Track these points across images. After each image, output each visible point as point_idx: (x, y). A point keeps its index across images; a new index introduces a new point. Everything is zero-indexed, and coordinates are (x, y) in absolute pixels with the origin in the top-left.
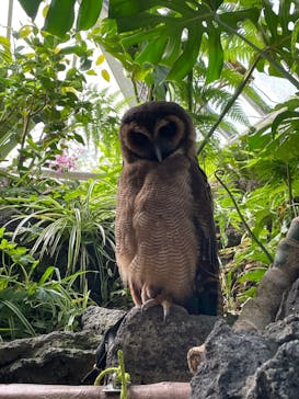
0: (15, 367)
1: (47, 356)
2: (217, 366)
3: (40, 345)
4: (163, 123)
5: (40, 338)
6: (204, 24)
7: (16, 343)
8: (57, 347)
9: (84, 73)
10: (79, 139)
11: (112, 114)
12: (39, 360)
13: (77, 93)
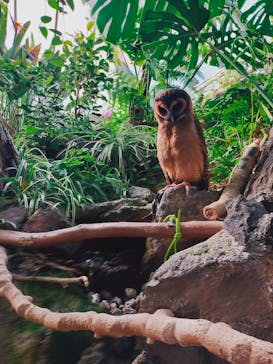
0: (107, 214)
1: (123, 210)
2: (242, 215)
3: (117, 205)
4: (175, 103)
5: (116, 202)
6: (191, 39)
7: (105, 203)
8: (126, 206)
9: (108, 61)
10: (104, 98)
11: (125, 85)
12: (118, 211)
13: (105, 73)
